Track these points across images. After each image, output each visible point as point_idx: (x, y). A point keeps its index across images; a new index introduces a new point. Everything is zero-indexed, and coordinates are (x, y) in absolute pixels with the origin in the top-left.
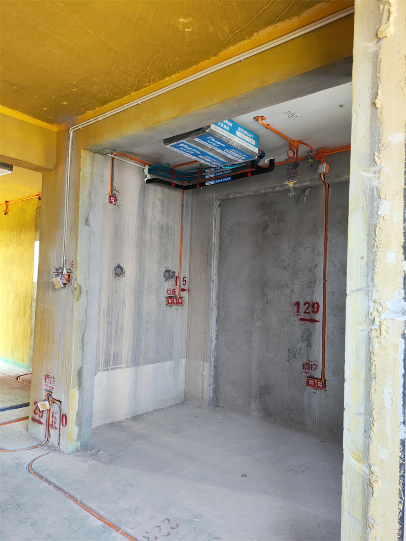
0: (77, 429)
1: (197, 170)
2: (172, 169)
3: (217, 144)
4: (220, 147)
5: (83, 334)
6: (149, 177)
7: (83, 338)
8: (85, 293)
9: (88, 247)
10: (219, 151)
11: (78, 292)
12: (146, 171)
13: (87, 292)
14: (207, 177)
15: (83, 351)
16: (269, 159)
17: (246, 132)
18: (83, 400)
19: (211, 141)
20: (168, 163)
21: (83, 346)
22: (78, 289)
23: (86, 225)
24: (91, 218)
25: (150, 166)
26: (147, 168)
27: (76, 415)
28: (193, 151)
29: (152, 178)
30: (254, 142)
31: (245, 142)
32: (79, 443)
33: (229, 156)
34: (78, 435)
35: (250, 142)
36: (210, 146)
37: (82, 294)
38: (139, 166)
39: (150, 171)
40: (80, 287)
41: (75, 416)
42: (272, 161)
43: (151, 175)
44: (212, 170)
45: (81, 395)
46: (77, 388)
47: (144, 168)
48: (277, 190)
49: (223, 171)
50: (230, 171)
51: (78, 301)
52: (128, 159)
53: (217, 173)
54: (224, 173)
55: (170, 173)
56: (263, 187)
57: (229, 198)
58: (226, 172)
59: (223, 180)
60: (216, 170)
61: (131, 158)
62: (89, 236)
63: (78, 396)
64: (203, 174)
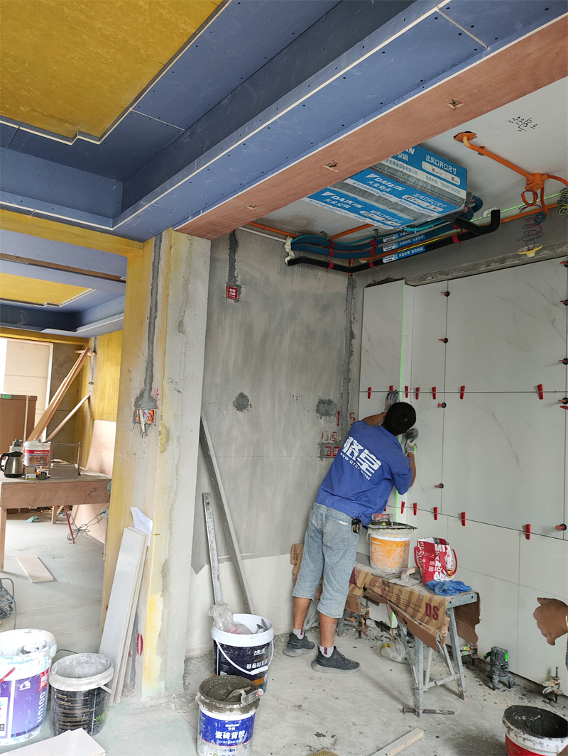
0: (160, 660)
1: (369, 241)
2: (329, 241)
3: (387, 186)
4: (393, 192)
5: (172, 505)
6: (293, 255)
7: (170, 512)
8: (175, 440)
9: (183, 367)
10: (394, 199)
11: (165, 439)
12: (288, 247)
13: (178, 438)
14: (385, 250)
15: (171, 534)
16: (490, 210)
17: (441, 164)
18: (169, 613)
19: (376, 182)
20: (323, 232)
21: (170, 525)
22: (164, 432)
23: (179, 332)
24: (187, 321)
25: (293, 238)
26: (289, 242)
27: (157, 637)
28: (348, 204)
29: (298, 256)
30: (457, 180)
31: (439, 180)
32: (163, 684)
33: (412, 207)
34: (161, 671)
35: (451, 180)
36: (376, 192)
37: (170, 442)
38: (276, 238)
39: (294, 247)
40: (168, 430)
41: (156, 639)
42: (495, 214)
43: (297, 252)
44: (394, 238)
45: (167, 604)
46: (161, 592)
47: (284, 241)
48: (508, 263)
49: (411, 239)
50: (422, 236)
51: (163, 452)
52: (259, 229)
53: (402, 241)
54: (414, 240)
55: (326, 247)
56: (483, 261)
57: (425, 282)
58: (416, 239)
59: (411, 252)
60: (400, 237)
61: (263, 227)
62: (184, 350)
63: (161, 607)
64: (380, 246)
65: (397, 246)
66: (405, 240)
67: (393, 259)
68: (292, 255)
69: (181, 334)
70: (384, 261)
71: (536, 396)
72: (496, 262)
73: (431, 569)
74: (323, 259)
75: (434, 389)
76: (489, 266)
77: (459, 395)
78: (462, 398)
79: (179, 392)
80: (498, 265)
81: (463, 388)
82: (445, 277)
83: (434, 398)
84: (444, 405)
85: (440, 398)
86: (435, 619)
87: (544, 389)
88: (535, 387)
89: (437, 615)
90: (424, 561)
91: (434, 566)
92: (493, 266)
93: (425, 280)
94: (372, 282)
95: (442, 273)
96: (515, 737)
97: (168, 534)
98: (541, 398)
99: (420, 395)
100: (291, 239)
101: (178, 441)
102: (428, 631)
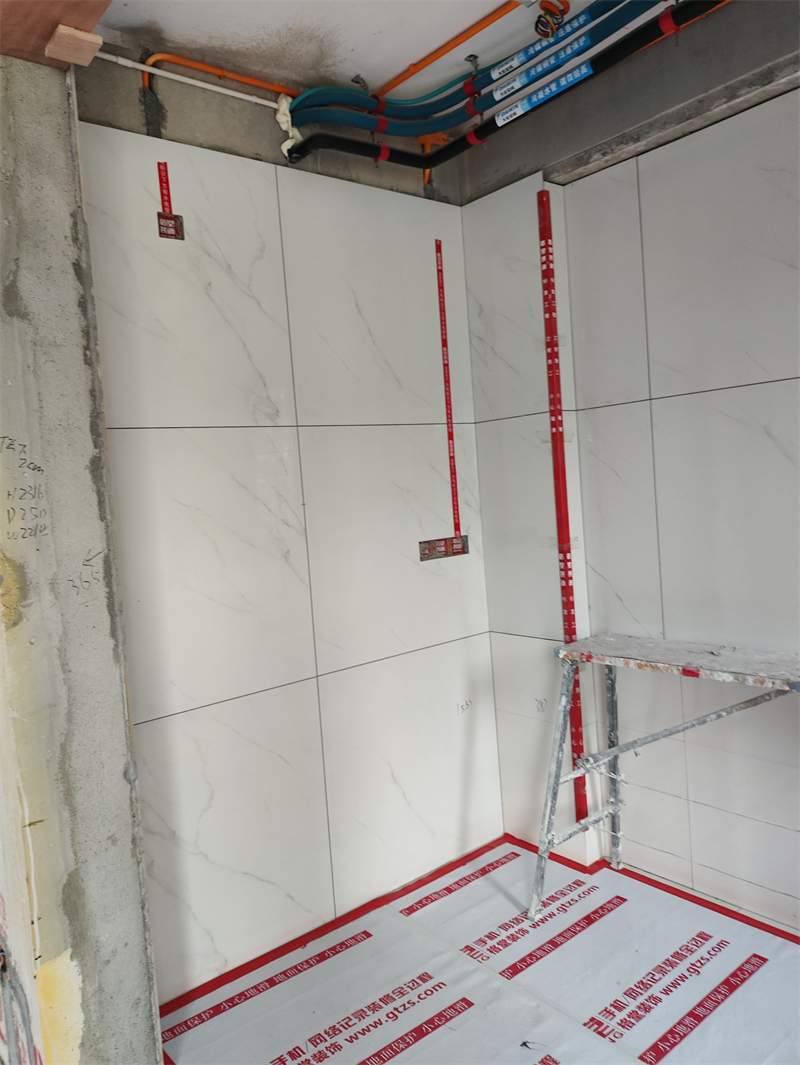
1: (460, 85)
2: (375, 97)
5: (63, 747)
6: (298, 136)
7: (65, 761)
8: (46, 588)
9: (35, 404)
11: (15, 591)
12: (284, 119)
13: (54, 584)
14: (498, 96)
15: (73, 812)
18: (101, 989)
20: (357, 80)
21: (68, 793)
22: (10, 577)
23: (11, 314)
24: (25, 283)
25: (294, 97)
26: (284, 105)
27: (77, 1052)
29: (309, 139)
37: (32, 598)
38: (254, 99)
39: (298, 117)
40: (21, 570)
43: (306, 129)
44: (515, 63)
45: (89, 972)
46: (70, 950)
47: (274, 105)
49: (557, 54)
50: (583, 40)
51: (15, 624)
52: (212, 78)
53: (535, 66)
54: (562, 55)
55: (370, 112)
57: (589, 168)
59: (558, 85)
60: (530, 58)
61: (219, 72)
62: (30, 360)
63: (76, 980)
64: (484, 91)
65: (525, 80)
66: (541, 62)
67: (520, 111)
68: (296, 136)
69: (16, 321)
70: (500, 122)
74: (364, 137)
79: (38, 469)
82: (632, 148)
92: (747, 96)
93: (587, 163)
95: (626, 139)
97: (66, 815)
100: (290, 99)
101: (53, 589)
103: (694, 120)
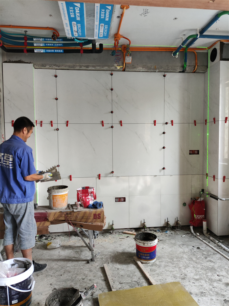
3: (105, 16)
4: (102, 20)
10: (96, 23)
14: (35, 45)
16: (99, 43)
19: (105, 11)
28: (76, 15)
48: (90, 68)
49: (54, 44)
50: (61, 45)
53: (47, 43)
54: (55, 45)
56: (78, 64)
57: (45, 68)
58: (57, 45)
59: (54, 51)
66: (50, 43)
67: (42, 52)
71: (101, 125)
72: (84, 67)
73: (88, 200)
75: (51, 122)
76: (81, 67)
77: (65, 125)
78: (67, 126)
80: (85, 68)
81: (67, 122)
82: (57, 68)
83: (52, 126)
84: (58, 129)
85: (55, 126)
86: (99, 219)
87: (104, 122)
88: (100, 122)
89: (100, 217)
90: (84, 198)
91: (88, 199)
92: (83, 68)
94: (8, 61)
95: (57, 66)
96: (147, 245)
98: (103, 126)
99: (43, 125)
102: (98, 225)
103: (72, 68)
